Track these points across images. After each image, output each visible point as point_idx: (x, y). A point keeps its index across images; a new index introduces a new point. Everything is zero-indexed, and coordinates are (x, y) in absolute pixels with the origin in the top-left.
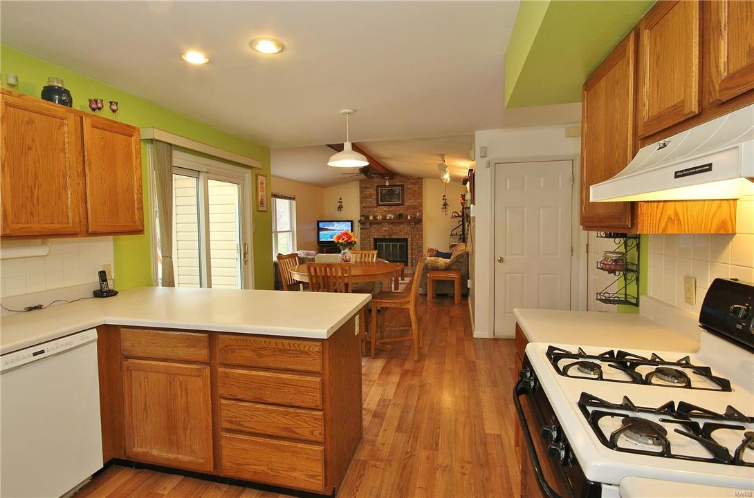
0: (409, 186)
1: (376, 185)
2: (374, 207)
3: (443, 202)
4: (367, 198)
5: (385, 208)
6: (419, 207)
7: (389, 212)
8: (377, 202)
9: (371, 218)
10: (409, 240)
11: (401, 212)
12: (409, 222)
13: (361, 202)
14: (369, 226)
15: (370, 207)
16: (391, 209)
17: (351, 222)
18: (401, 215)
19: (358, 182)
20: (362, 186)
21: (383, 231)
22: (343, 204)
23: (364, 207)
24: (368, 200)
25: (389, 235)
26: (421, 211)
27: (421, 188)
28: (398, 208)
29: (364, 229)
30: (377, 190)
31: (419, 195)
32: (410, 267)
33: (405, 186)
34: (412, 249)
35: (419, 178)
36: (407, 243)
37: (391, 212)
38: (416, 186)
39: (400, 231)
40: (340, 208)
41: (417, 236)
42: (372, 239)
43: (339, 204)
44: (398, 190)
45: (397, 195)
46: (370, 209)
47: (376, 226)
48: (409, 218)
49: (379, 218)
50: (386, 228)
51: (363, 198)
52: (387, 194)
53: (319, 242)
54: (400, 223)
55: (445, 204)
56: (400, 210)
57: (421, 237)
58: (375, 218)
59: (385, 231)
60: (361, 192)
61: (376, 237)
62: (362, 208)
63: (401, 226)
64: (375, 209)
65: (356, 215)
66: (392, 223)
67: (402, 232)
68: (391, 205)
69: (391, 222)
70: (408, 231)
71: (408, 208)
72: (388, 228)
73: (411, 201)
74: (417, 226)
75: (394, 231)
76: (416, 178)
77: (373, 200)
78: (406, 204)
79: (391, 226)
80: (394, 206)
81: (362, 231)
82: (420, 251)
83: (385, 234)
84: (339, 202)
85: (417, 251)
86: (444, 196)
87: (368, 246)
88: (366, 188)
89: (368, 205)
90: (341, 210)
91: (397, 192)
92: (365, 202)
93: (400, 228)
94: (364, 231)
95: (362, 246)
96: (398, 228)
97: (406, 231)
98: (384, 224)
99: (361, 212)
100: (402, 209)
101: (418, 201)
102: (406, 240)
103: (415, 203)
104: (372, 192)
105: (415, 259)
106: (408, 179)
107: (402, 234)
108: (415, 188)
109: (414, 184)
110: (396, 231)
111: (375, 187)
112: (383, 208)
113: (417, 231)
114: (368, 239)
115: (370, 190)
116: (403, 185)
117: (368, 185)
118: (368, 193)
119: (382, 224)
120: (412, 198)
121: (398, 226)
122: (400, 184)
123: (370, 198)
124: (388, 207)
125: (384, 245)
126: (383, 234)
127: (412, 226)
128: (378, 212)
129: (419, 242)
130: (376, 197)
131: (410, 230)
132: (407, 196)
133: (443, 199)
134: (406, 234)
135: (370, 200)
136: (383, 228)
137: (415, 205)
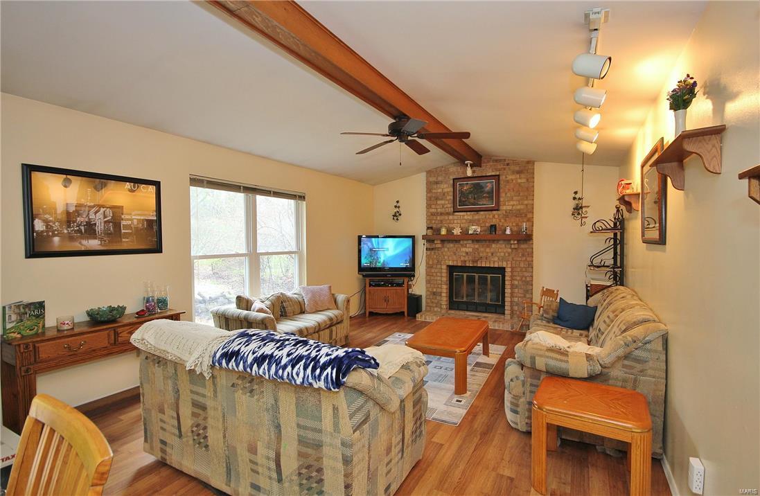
0: (510, 177)
1: (452, 177)
2: (448, 214)
3: (573, 204)
4: (437, 199)
5: (468, 216)
6: (527, 214)
7: (472, 222)
8: (454, 207)
9: (443, 232)
10: (508, 270)
11: (494, 222)
12: (507, 240)
13: (429, 206)
14: (440, 246)
15: (441, 214)
16: (476, 217)
17: (413, 237)
18: (493, 228)
19: (424, 174)
20: (431, 179)
21: (462, 255)
22: (401, 210)
23: (433, 214)
24: (439, 202)
25: (473, 262)
26: (531, 221)
27: (531, 179)
28: (489, 215)
29: (432, 249)
30: (454, 186)
31: (527, 192)
32: (508, 316)
33: (502, 178)
34: (512, 286)
35: (528, 162)
36: (504, 276)
37: (477, 222)
38: (523, 176)
39: (492, 254)
40: (396, 216)
41: (522, 265)
42: (445, 267)
43: (396, 210)
44: (489, 185)
45: (488, 193)
46: (442, 217)
47: (452, 245)
48: (508, 232)
49: (457, 231)
50: (469, 248)
51: (432, 199)
52: (471, 192)
53: (361, 268)
54: (493, 241)
55: (577, 208)
56: (493, 218)
57: (530, 265)
58: (449, 231)
59: (467, 253)
60: (429, 190)
61: (451, 263)
62: (431, 216)
63: (493, 246)
64: (451, 217)
65: (420, 229)
66: (478, 241)
67: (495, 256)
68: (478, 211)
69: (476, 239)
70: (507, 255)
71: (507, 215)
72: (471, 250)
73: (512, 203)
74: (522, 246)
75: (481, 255)
76: (522, 162)
77: (447, 202)
78: (503, 208)
79: (477, 246)
80: (482, 213)
81: (429, 252)
82: (527, 291)
83: (466, 259)
84: (396, 207)
85: (521, 291)
86: (576, 193)
87: (439, 278)
88: (437, 183)
89: (439, 210)
90: (397, 219)
91: (488, 188)
92: (433, 206)
93: (492, 250)
94: (433, 252)
95: (428, 278)
96: (488, 250)
97: (502, 254)
98: (465, 242)
99: (429, 222)
100: (496, 216)
101: (526, 202)
102: (502, 270)
103: (519, 207)
104: (446, 190)
105: (517, 304)
106: (508, 164)
107: (496, 259)
108: (519, 181)
109: (519, 172)
110: (485, 254)
111: (452, 182)
112: (464, 216)
113: (523, 255)
114: (439, 266)
115: (442, 186)
116: (499, 176)
117: (440, 179)
118: (440, 191)
119: (461, 242)
120: (515, 198)
121: (488, 246)
122: (493, 174)
123: (442, 199)
124: (472, 213)
125: (465, 277)
126: (462, 258)
127: (513, 246)
128: (455, 222)
129: (526, 274)
130: (452, 198)
131: (509, 254)
132: (506, 194)
133: (574, 198)
134: (503, 259)
135: (443, 202)
136: (464, 249)
137: (519, 210)
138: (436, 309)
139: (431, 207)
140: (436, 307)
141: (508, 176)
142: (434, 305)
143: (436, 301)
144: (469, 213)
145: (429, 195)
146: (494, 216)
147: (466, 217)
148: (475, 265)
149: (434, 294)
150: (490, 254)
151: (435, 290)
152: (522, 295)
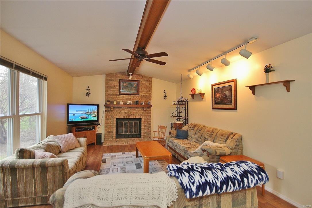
0: (143, 82)
1: (119, 79)
2: (117, 95)
3: (164, 95)
4: (111, 88)
6: (149, 97)
7: (128, 99)
8: (120, 92)
9: (115, 103)
10: (143, 119)
11: (137, 100)
12: (143, 107)
14: (113, 109)
15: (113, 95)
16: (130, 97)
17: (98, 105)
18: (137, 102)
19: (105, 75)
20: (108, 78)
21: (123, 114)
22: (90, 91)
23: (108, 95)
24: (112, 89)
25: (128, 116)
26: (150, 100)
27: (150, 84)
28: (135, 97)
30: (120, 83)
31: (149, 89)
32: (142, 138)
33: (140, 82)
34: (144, 126)
35: (150, 77)
36: (141, 122)
37: (130, 100)
38: (148, 82)
40: (88, 94)
41: (147, 117)
42: (115, 119)
43: (88, 91)
44: (135, 84)
46: (114, 96)
47: (118, 109)
48: (143, 104)
49: (122, 103)
51: (108, 88)
52: (127, 86)
53: (69, 122)
55: (166, 96)
57: (150, 117)
58: (118, 103)
59: (125, 113)
60: (107, 83)
61: (118, 117)
62: (107, 96)
63: (136, 109)
64: (118, 97)
65: (102, 101)
66: (130, 107)
67: (137, 114)
68: (130, 95)
70: (142, 113)
71: (142, 97)
72: (127, 111)
73: (144, 92)
74: (148, 110)
75: (131, 113)
76: (148, 77)
77: (116, 90)
78: (140, 94)
79: (130, 110)
80: (132, 96)
81: (106, 113)
82: (149, 127)
83: (125, 115)
84: (87, 89)
85: (147, 128)
86: (165, 91)
87: (111, 125)
88: (111, 80)
89: (112, 93)
90: (89, 96)
91: (134, 86)
92: (109, 91)
93: (136, 111)
94: (108, 113)
95: (106, 125)
96: (134, 111)
97: (140, 113)
98: (124, 108)
99: (106, 98)
100: (138, 97)
101: (149, 93)
102: (140, 120)
103: (147, 94)
104: (115, 84)
105: (146, 133)
106: (142, 77)
107: (138, 115)
108: (147, 84)
109: (147, 81)
110: (133, 113)
111: (118, 81)
112: (124, 96)
113: (148, 113)
114: (112, 119)
115: (114, 82)
116: (139, 81)
117: (113, 79)
118: (113, 84)
119: (123, 108)
120: (145, 91)
121: (134, 110)
122: (137, 80)
123: (114, 88)
124: (128, 95)
125: (123, 123)
126: (123, 115)
127: (144, 110)
128: (120, 99)
129: (149, 121)
130: (118, 88)
131: (143, 113)
132: (142, 89)
133: (164, 93)
134: (141, 115)
135: (114, 89)
136: (124, 111)
137: (146, 95)
138: (110, 139)
139: (108, 92)
140: (110, 138)
141: (142, 82)
142: (109, 137)
143: (110, 135)
144: (126, 95)
145: (107, 85)
146: (137, 97)
147: (125, 97)
148: (129, 118)
149: (109, 132)
150: (135, 113)
151: (109, 130)
152: (148, 129)
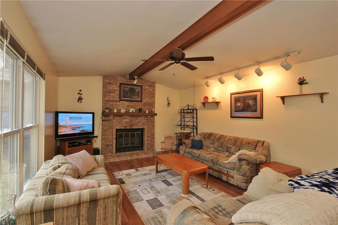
1: (119, 82)
2: (116, 101)
3: (167, 102)
4: (110, 92)
5: (127, 103)
6: (152, 105)
7: (129, 107)
8: (120, 98)
10: (146, 129)
11: (140, 107)
12: (146, 116)
13: (104, 96)
14: (112, 118)
15: (112, 101)
16: (131, 104)
17: (93, 114)
18: (140, 110)
19: (102, 77)
20: (106, 81)
21: (124, 123)
22: (83, 96)
23: (107, 101)
24: (111, 94)
26: (154, 107)
27: (154, 90)
28: (137, 104)
29: (107, 120)
30: (120, 87)
31: (152, 95)
32: (145, 151)
33: (143, 87)
35: (153, 83)
36: (142, 132)
37: (134, 107)
38: (151, 88)
39: (139, 122)
40: (80, 99)
41: (151, 127)
42: (115, 130)
43: (80, 96)
44: (138, 89)
45: (137, 93)
46: (113, 103)
47: (119, 118)
48: (147, 112)
49: (123, 111)
50: (127, 119)
51: (106, 93)
52: (129, 92)
53: (57, 135)
54: (139, 116)
55: (169, 104)
56: (139, 105)
57: (154, 126)
58: (119, 111)
59: (126, 122)
60: (104, 86)
61: (118, 128)
62: (105, 102)
63: (139, 118)
64: (118, 103)
66: (132, 116)
68: (132, 101)
70: (145, 122)
71: (145, 104)
72: (128, 120)
73: (147, 99)
74: (151, 118)
75: (134, 123)
76: (151, 82)
77: (116, 95)
78: (144, 101)
79: (131, 119)
80: (134, 102)
81: (104, 122)
82: (153, 138)
83: (126, 125)
84: (79, 93)
85: (150, 138)
86: (168, 98)
87: (110, 136)
88: (110, 84)
89: (111, 99)
90: (81, 102)
91: (137, 91)
92: (107, 96)
93: (138, 121)
94: (107, 122)
95: (103, 137)
96: (136, 120)
97: (143, 122)
98: (126, 117)
99: (104, 105)
100: (140, 105)
101: (152, 99)
102: (142, 130)
103: (150, 101)
104: (115, 88)
105: (149, 144)
106: (146, 82)
107: (140, 125)
108: (150, 90)
109: (150, 86)
110: (135, 122)
111: (119, 85)
112: (125, 103)
113: (151, 122)
114: (111, 130)
115: (113, 86)
117: (112, 82)
118: (112, 88)
119: (123, 116)
120: (148, 97)
121: (137, 119)
122: (139, 85)
123: (113, 93)
124: (130, 102)
125: (124, 135)
126: (124, 125)
127: (148, 119)
128: (120, 106)
129: (152, 131)
130: (119, 93)
131: (146, 122)
132: (145, 95)
133: (168, 100)
134: (143, 125)
135: (113, 95)
136: (125, 120)
137: (150, 103)
138: (108, 154)
139: (106, 97)
140: (109, 153)
141: (145, 87)
142: (107, 152)
143: (109, 150)
144: (127, 102)
145: (105, 90)
146: (139, 104)
147: (126, 104)
148: (131, 128)
149: (108, 145)
150: (137, 123)
151: (108, 143)
152: (151, 140)
